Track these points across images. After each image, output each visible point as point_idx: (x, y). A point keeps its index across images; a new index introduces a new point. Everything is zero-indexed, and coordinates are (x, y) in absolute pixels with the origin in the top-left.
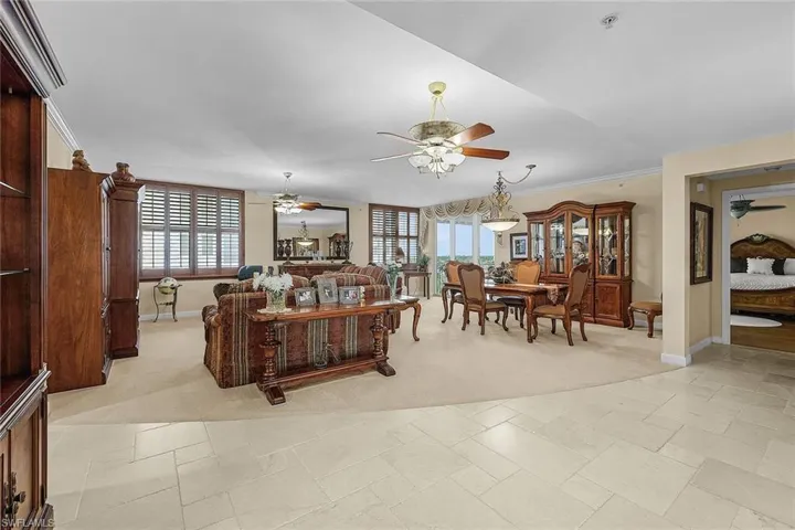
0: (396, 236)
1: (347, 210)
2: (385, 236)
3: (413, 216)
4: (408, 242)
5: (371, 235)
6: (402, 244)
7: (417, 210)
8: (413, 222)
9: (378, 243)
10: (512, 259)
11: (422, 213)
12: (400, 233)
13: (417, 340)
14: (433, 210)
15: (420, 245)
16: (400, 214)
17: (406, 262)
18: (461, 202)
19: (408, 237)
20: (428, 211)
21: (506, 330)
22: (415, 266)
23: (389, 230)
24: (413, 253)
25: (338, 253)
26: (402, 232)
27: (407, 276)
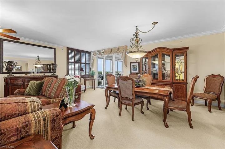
0: (80, 63)
1: (55, 49)
2: (75, 63)
3: (88, 55)
4: (86, 65)
5: (68, 62)
6: (83, 66)
7: (89, 53)
8: (88, 57)
9: (71, 66)
10: (131, 73)
11: (92, 54)
12: (82, 62)
13: (92, 137)
14: (97, 52)
15: (91, 67)
16: (82, 53)
17: (85, 74)
18: (109, 49)
19: (86, 64)
20: (95, 53)
21: (143, 113)
22: (89, 75)
23: (77, 60)
24: (88, 70)
25: (50, 70)
26: (83, 61)
27: (85, 81)
